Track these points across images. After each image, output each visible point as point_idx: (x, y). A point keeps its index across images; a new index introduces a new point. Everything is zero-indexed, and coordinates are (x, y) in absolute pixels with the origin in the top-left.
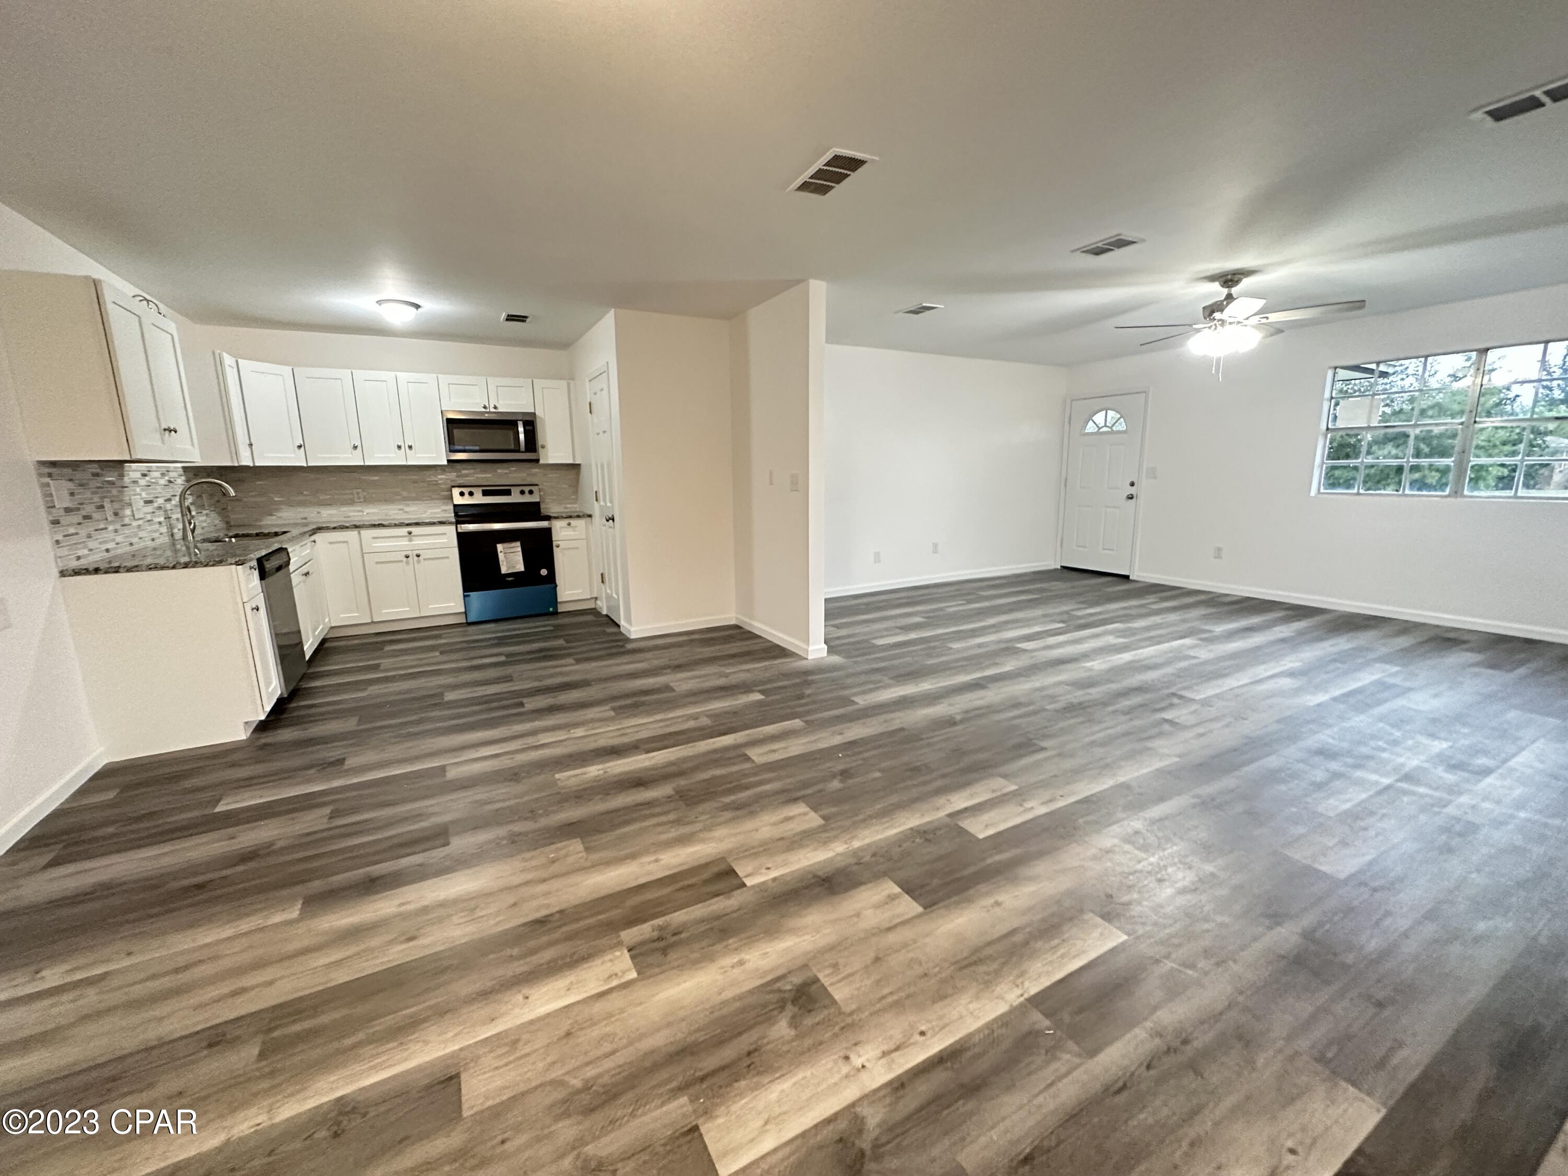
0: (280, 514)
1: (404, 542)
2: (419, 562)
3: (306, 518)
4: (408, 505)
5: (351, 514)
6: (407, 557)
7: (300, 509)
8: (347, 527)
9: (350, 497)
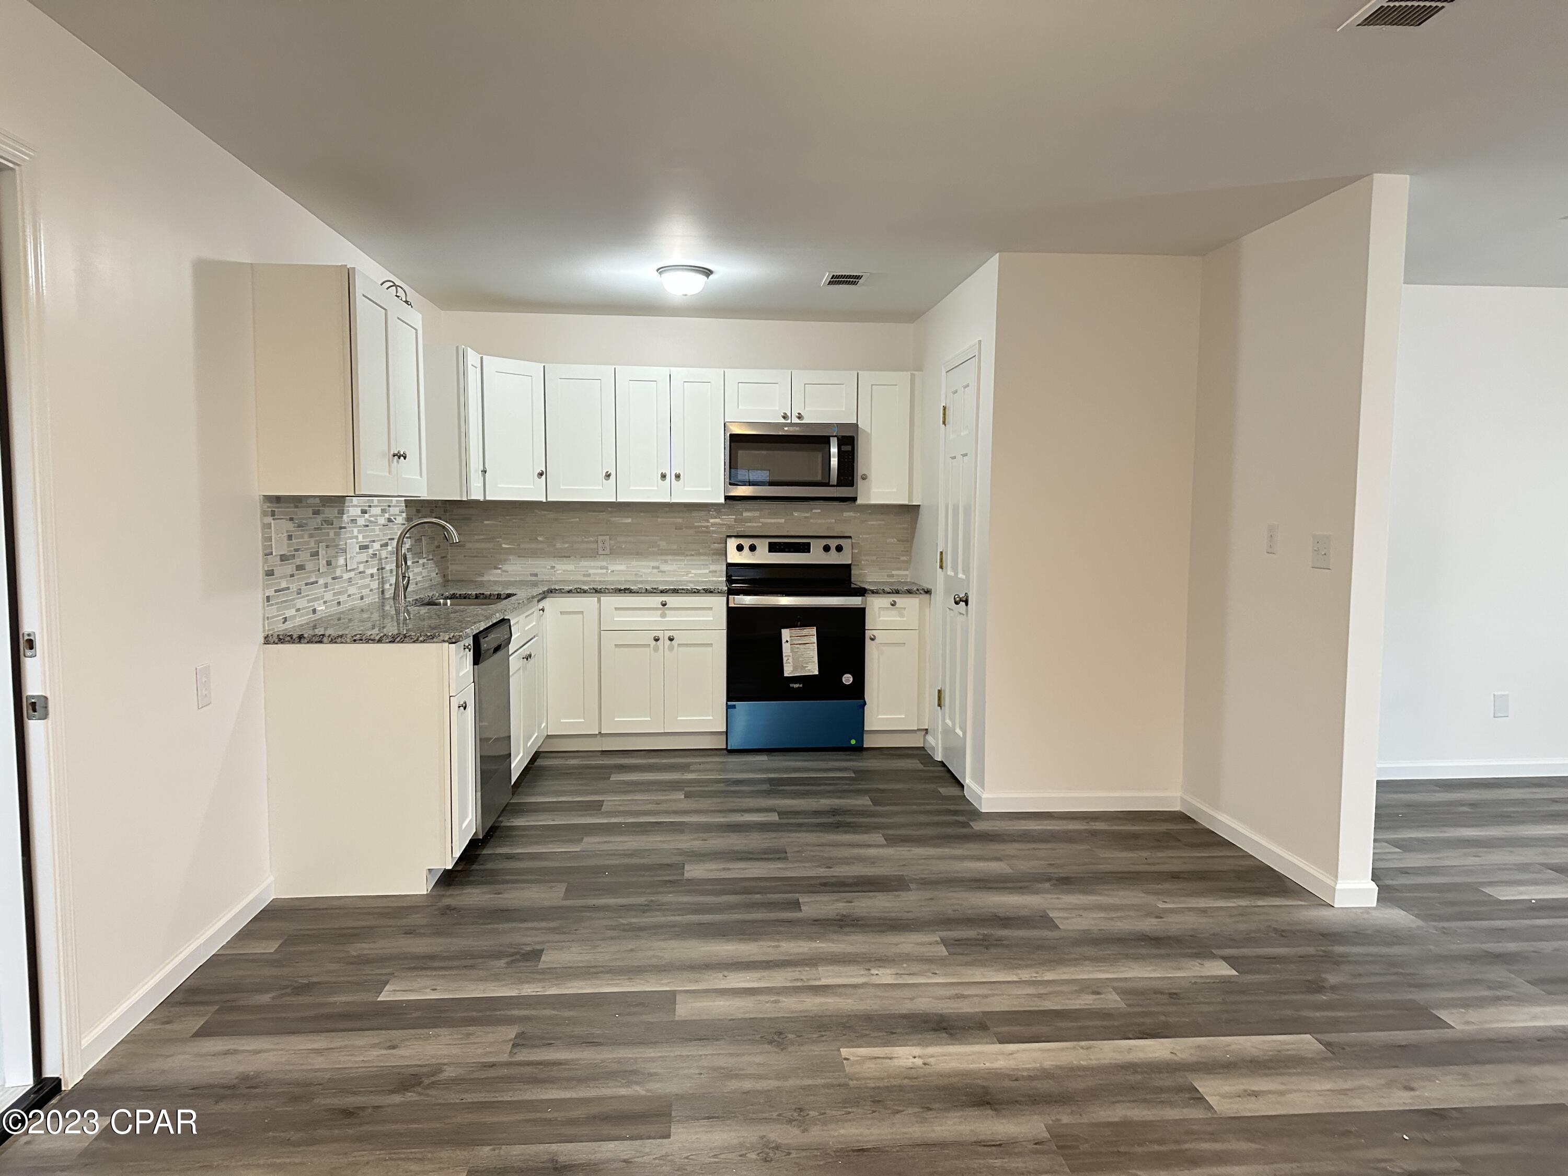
0: (505, 567)
1: (655, 617)
2: (671, 648)
3: (536, 575)
4: (666, 561)
5: (591, 571)
6: (657, 640)
7: (530, 562)
8: (585, 592)
9: (594, 546)
